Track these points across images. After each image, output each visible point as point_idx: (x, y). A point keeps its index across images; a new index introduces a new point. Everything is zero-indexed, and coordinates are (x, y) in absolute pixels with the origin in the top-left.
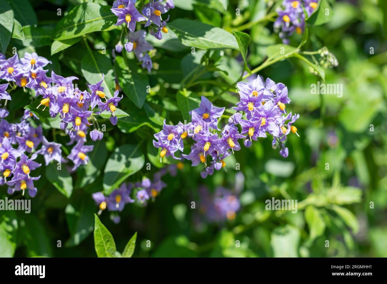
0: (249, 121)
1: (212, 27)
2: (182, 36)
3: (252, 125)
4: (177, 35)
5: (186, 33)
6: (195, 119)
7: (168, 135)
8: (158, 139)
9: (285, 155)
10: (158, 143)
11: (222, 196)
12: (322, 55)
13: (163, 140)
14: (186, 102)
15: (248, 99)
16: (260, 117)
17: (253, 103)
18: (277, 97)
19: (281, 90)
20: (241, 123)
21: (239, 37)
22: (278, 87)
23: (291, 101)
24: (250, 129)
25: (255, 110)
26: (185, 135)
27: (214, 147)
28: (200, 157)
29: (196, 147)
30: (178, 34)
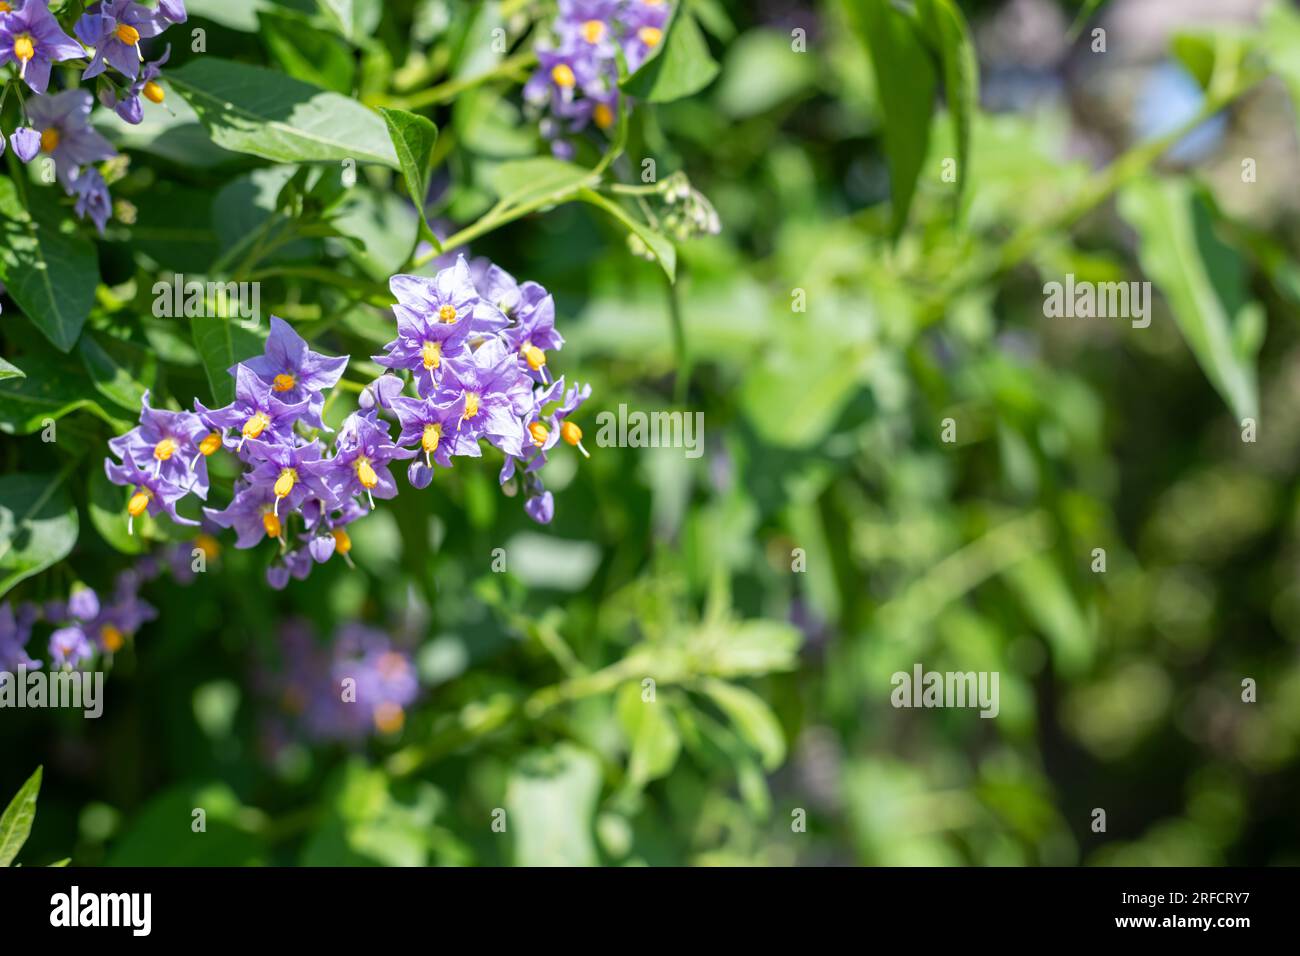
0: (423, 404)
1: (316, 91)
2: (213, 115)
3: (434, 417)
4: (198, 112)
5: (229, 106)
6: (249, 392)
7: (156, 442)
8: (121, 455)
9: (544, 516)
10: (123, 470)
11: (360, 654)
12: (670, 197)
13: (141, 458)
14: (223, 335)
15: (423, 332)
16: (460, 390)
17: (439, 344)
18: (520, 327)
19: (534, 305)
20: (399, 408)
21: (400, 129)
22: (523, 295)
23: (564, 341)
24: (426, 430)
25: (443, 368)
26: (212, 444)
27: (312, 485)
28: (262, 519)
29: (249, 484)
30: (201, 110)
